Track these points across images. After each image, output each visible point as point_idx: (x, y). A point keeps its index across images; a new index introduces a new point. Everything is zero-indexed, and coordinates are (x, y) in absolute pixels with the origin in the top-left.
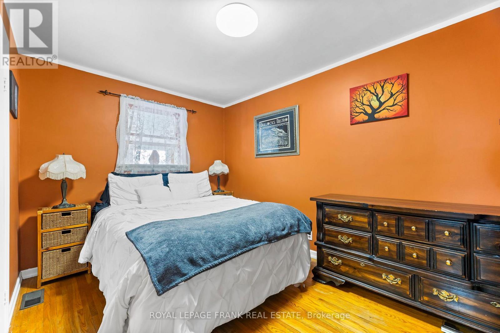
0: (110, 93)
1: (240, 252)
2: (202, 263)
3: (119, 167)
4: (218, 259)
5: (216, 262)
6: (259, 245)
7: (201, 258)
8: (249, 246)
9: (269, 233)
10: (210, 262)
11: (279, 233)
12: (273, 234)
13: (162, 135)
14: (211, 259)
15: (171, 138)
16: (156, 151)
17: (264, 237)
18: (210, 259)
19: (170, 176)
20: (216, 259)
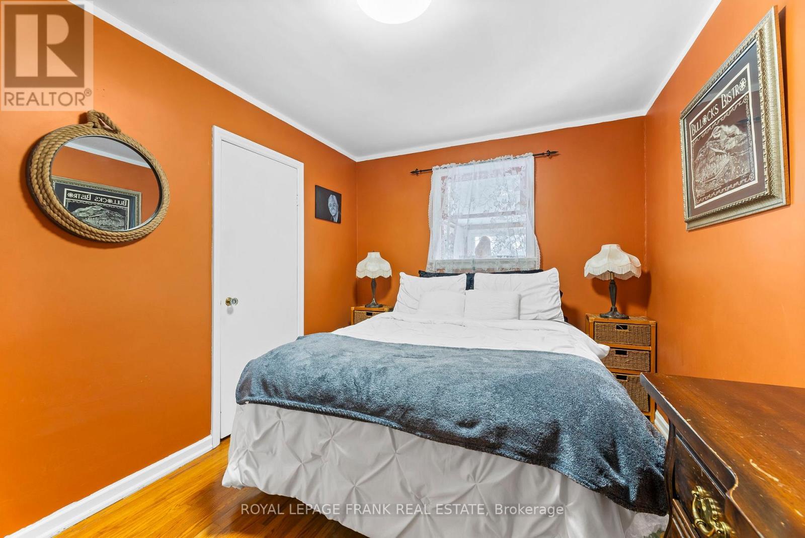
0: (421, 171)
1: (329, 409)
2: (273, 393)
3: (431, 264)
4: (291, 400)
5: (287, 402)
6: (374, 419)
7: (274, 386)
8: (350, 409)
9: (412, 410)
10: (281, 397)
11: (445, 424)
12: (423, 416)
13: (486, 211)
14: (284, 395)
15: (503, 212)
16: (486, 237)
17: (391, 411)
18: (283, 393)
19: (478, 277)
20: (289, 398)
